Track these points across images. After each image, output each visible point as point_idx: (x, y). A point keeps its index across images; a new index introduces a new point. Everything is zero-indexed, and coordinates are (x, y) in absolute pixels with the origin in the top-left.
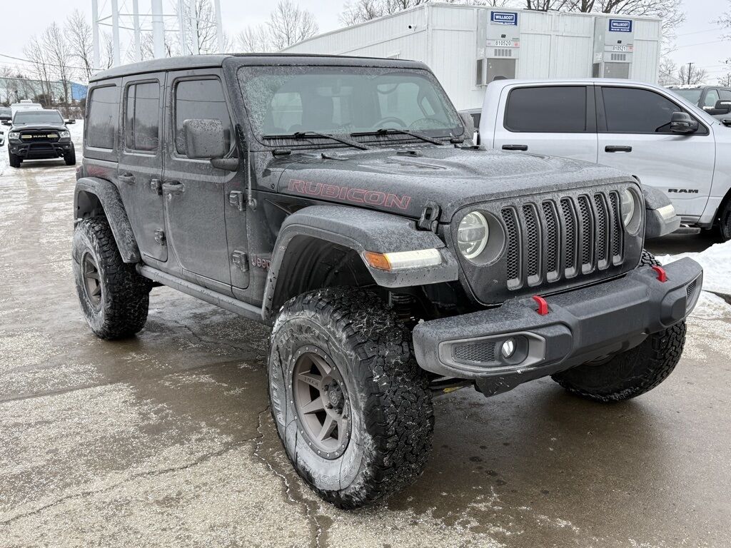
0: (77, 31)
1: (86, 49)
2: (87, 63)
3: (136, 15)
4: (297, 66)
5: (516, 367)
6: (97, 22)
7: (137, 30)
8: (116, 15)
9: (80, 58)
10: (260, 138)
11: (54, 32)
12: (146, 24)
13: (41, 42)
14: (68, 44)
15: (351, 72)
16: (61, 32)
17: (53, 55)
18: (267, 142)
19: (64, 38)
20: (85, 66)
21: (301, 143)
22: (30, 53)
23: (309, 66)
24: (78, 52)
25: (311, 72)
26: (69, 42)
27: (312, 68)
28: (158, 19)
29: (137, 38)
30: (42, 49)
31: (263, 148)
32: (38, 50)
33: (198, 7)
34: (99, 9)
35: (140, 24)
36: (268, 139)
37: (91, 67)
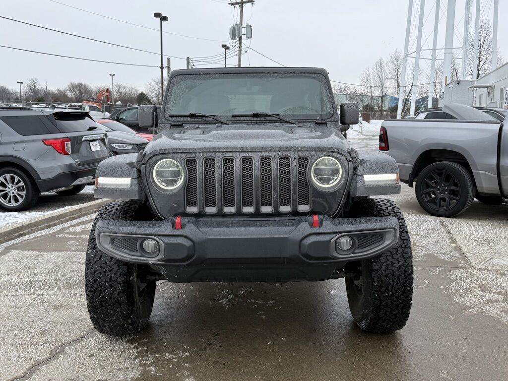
0: (395, 63)
1: (399, 74)
2: (398, 83)
3: (434, 49)
4: (214, 74)
5: (149, 259)
6: (406, 56)
7: (434, 59)
8: (419, 49)
9: (394, 80)
10: (167, 116)
11: (380, 64)
12: (440, 54)
13: (371, 71)
14: (388, 71)
15: (254, 77)
16: (384, 64)
17: (377, 79)
18: (170, 119)
19: (386, 67)
20: (397, 86)
21: (193, 120)
22: (364, 79)
23: (223, 74)
24: (394, 77)
25: (223, 78)
26: (389, 70)
27: (225, 75)
28: (449, 51)
29: (433, 65)
30: (371, 76)
31: (166, 121)
32: (369, 76)
33: (482, 40)
34: (409, 47)
35: (436, 56)
36: (172, 117)
37: (401, 85)
